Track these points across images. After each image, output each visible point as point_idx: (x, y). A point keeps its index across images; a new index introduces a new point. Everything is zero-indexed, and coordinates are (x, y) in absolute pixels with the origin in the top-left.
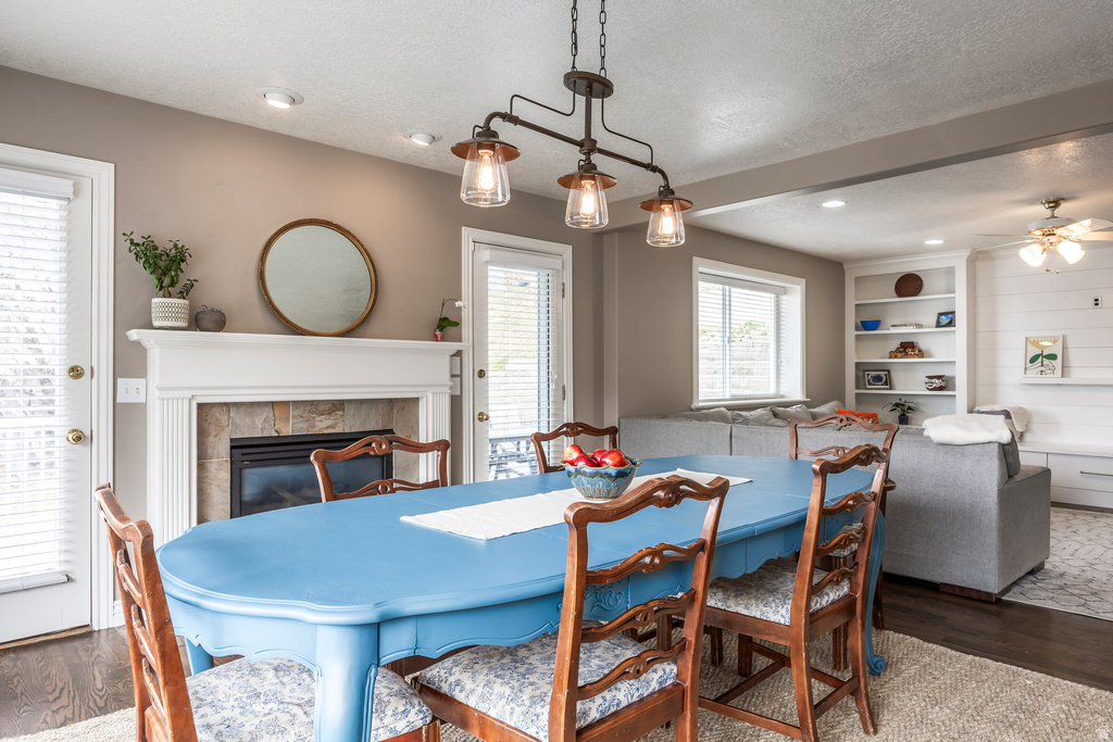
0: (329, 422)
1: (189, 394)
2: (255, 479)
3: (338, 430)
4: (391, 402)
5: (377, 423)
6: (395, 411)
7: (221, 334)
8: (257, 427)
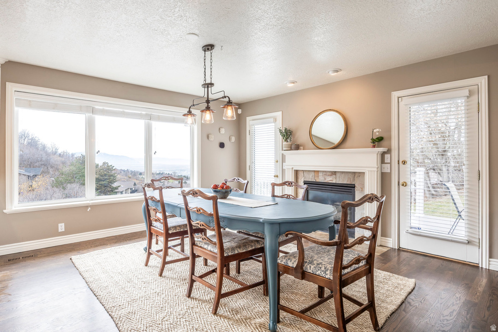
0: (331, 179)
1: (291, 167)
2: (312, 194)
3: (334, 182)
4: (354, 173)
5: (348, 181)
6: (356, 177)
7: (298, 151)
8: (310, 178)
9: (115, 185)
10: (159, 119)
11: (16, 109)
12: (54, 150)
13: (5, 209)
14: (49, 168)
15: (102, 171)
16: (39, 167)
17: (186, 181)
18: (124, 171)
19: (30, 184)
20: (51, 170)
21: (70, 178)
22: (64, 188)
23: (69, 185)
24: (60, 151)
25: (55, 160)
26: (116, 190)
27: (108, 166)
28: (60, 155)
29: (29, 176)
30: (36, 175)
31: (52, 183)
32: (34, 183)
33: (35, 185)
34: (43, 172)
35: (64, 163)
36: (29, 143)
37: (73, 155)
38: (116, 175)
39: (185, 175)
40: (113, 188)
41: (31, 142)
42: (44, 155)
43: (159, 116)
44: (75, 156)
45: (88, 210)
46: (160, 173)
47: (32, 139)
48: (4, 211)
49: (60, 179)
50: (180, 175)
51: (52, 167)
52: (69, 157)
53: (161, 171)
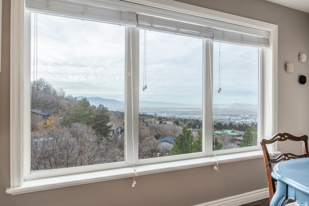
9: (109, 124)
10: (224, 37)
11: (27, 11)
12: (62, 94)
13: (9, 187)
14: (59, 109)
15: (98, 112)
16: (51, 108)
17: (166, 122)
18: (114, 112)
19: (45, 122)
20: (60, 111)
21: (74, 118)
22: (70, 127)
23: (73, 124)
24: (66, 96)
25: (63, 103)
26: (110, 129)
27: (103, 108)
28: (66, 98)
29: (44, 115)
30: (49, 115)
31: (61, 121)
32: (48, 121)
33: (48, 123)
34: (54, 113)
35: (69, 105)
36: (44, 89)
37: (76, 99)
38: (109, 116)
39: (164, 116)
40: (107, 127)
41: (46, 88)
42: (55, 98)
43: (223, 32)
44: (77, 100)
45: (133, 186)
46: (143, 114)
47: (47, 86)
48: (8, 191)
49: (67, 118)
50: (160, 116)
51: (61, 108)
52: (73, 100)
53: (144, 112)
